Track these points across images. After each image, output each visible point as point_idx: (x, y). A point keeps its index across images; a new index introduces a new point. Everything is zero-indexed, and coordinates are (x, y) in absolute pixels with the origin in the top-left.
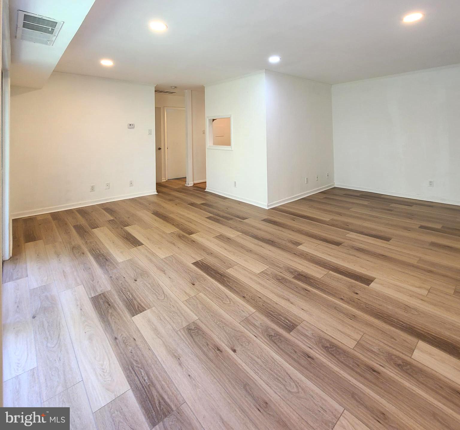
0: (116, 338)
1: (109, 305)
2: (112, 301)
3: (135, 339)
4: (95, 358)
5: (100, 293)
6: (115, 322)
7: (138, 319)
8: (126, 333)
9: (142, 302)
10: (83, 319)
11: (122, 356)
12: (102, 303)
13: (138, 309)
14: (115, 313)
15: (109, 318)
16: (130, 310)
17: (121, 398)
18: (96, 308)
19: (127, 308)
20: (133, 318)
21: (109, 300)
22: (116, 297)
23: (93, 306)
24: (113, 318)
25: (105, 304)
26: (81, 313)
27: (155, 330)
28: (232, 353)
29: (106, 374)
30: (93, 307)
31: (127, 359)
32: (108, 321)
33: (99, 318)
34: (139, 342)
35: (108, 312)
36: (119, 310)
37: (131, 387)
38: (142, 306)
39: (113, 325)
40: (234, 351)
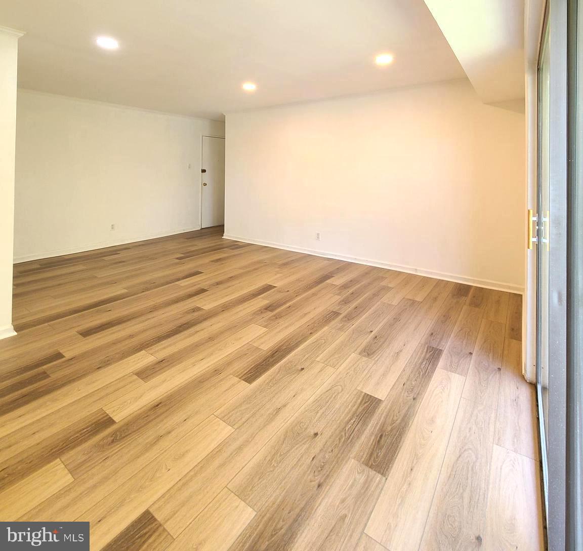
0: (414, 399)
1: (381, 436)
2: (373, 438)
3: (404, 385)
4: (442, 401)
5: (367, 469)
6: (399, 412)
7: (381, 393)
8: (402, 395)
9: (356, 402)
10: (421, 451)
11: (424, 384)
12: (384, 450)
13: (368, 401)
14: (389, 421)
15: (398, 421)
16: (375, 408)
17: (445, 368)
18: (396, 449)
19: (374, 412)
20: (383, 399)
21: (374, 444)
22: (363, 438)
23: (396, 458)
24: (395, 418)
25: (383, 444)
26: (417, 462)
27: (384, 375)
28: (373, 333)
29: (444, 386)
30: (397, 456)
31: (423, 380)
32: (403, 420)
33: (406, 433)
34: (404, 380)
35: (392, 430)
36: (382, 418)
37: (436, 368)
38: (362, 400)
39: (404, 411)
40: (372, 331)
